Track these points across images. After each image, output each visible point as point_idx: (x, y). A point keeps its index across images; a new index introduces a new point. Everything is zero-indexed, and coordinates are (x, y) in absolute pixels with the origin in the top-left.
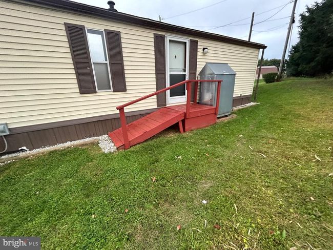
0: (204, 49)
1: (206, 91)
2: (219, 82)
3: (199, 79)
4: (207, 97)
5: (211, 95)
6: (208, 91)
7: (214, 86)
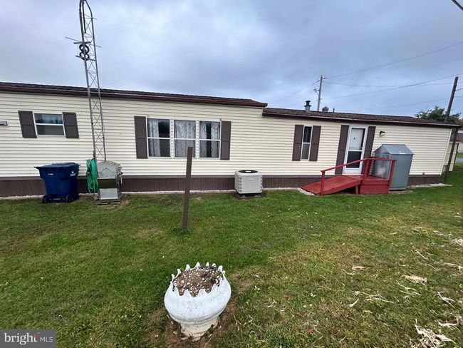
0: (381, 132)
1: (379, 166)
2: (394, 161)
3: (373, 156)
4: (381, 171)
5: (385, 170)
6: (382, 166)
7: (388, 164)
